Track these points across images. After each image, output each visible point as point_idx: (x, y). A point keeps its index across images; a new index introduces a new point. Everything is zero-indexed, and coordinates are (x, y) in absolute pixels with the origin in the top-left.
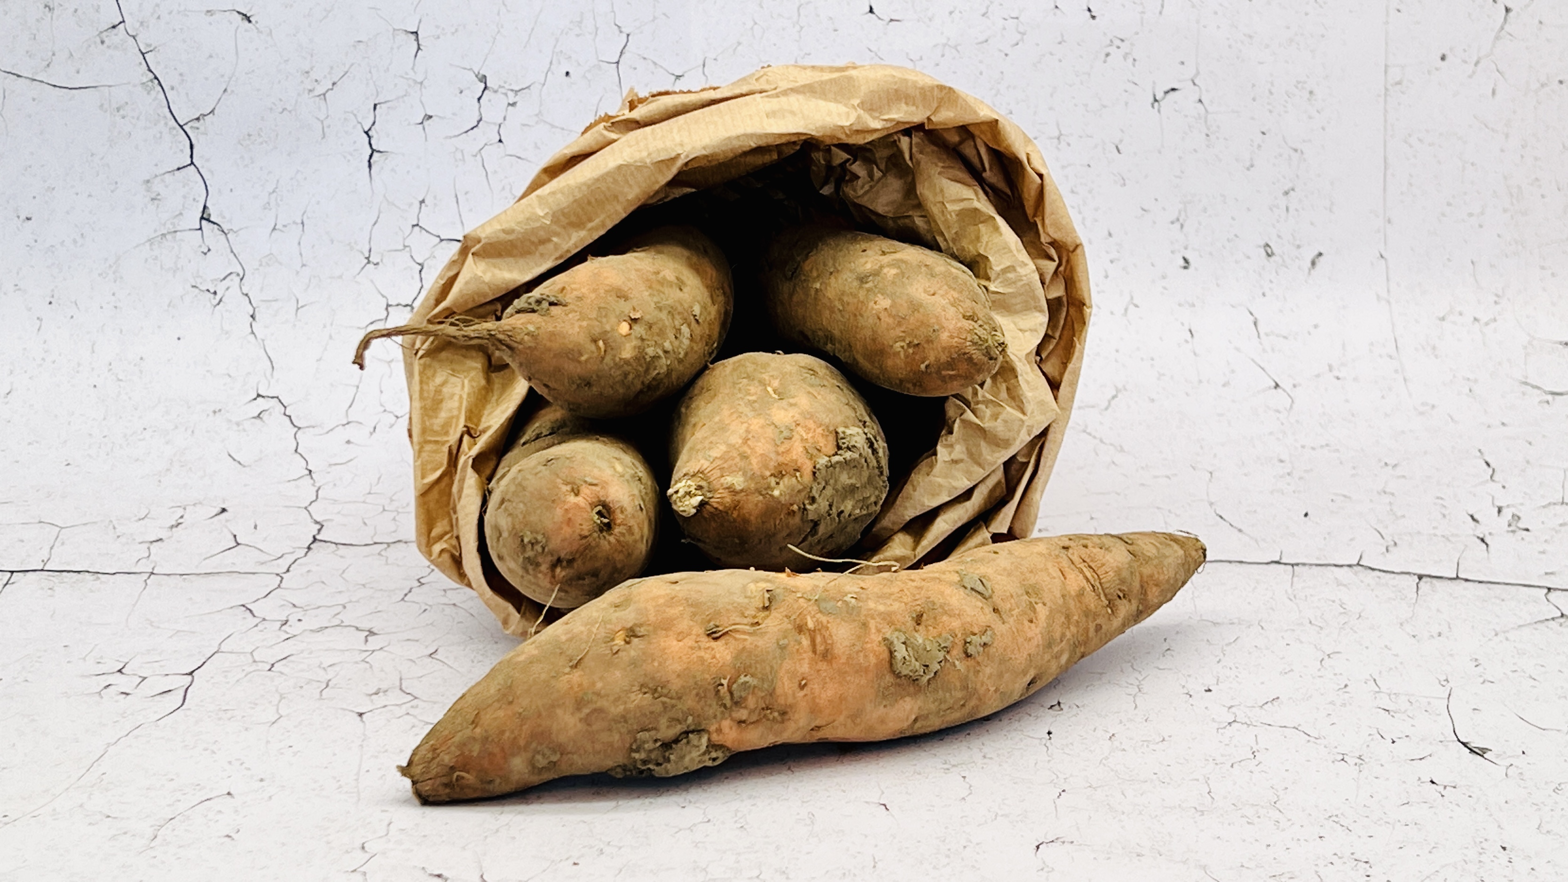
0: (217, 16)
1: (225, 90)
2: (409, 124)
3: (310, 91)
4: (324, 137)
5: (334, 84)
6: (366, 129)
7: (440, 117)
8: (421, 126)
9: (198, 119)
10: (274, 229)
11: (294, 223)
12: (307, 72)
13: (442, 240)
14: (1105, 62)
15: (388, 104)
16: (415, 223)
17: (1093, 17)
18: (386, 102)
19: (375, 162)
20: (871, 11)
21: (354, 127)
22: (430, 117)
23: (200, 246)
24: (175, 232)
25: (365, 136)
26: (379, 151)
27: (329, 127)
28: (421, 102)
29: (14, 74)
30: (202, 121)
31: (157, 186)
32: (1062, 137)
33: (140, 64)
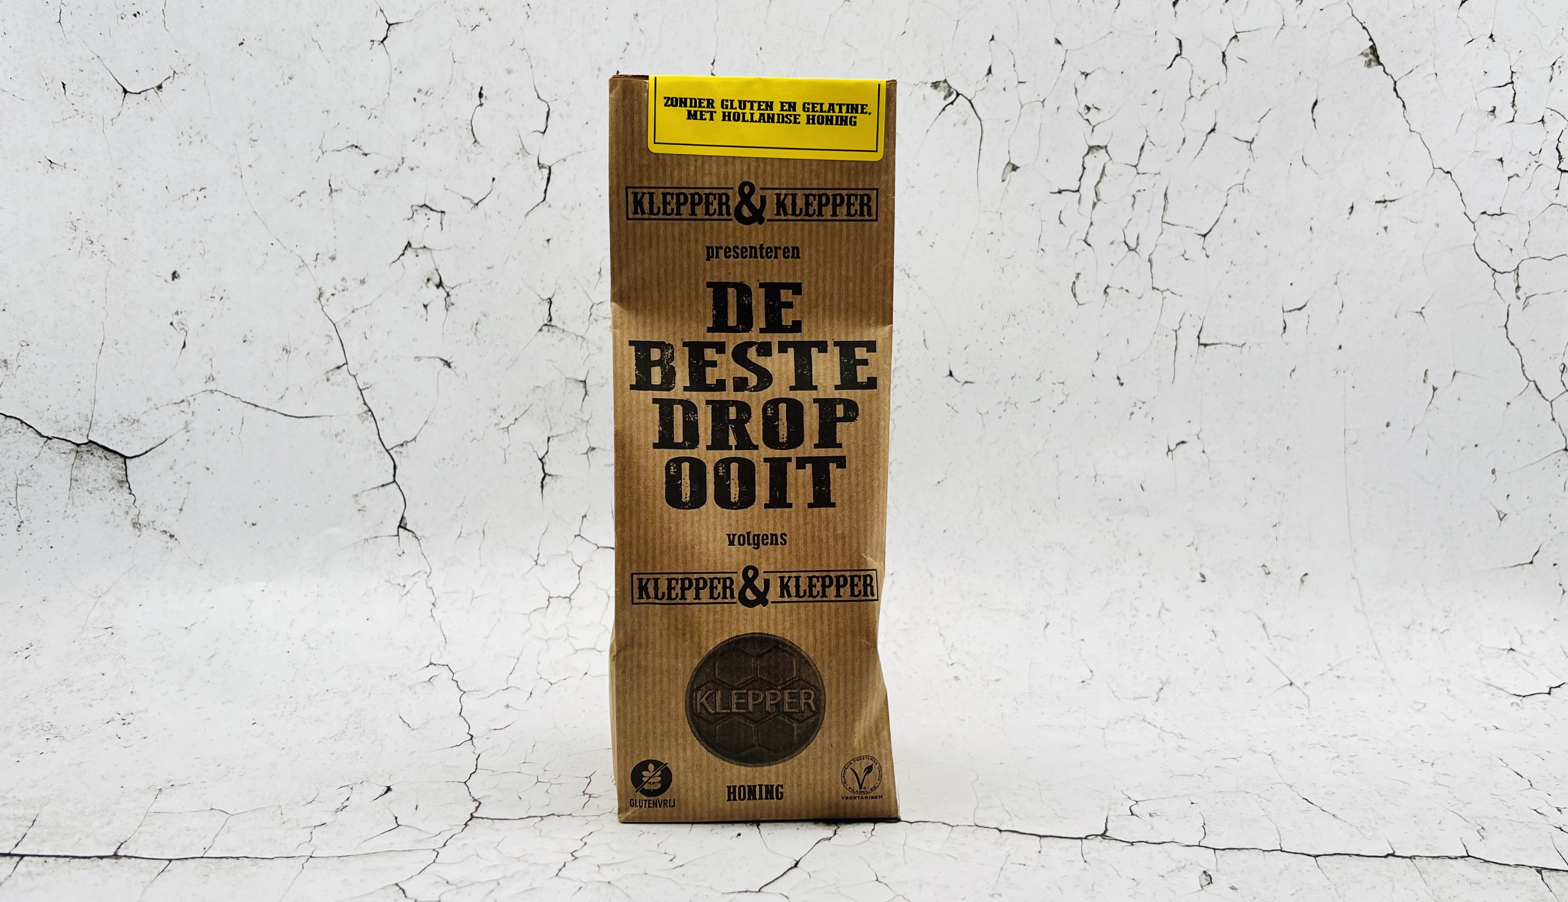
0: (424, 362)
1: (426, 422)
2: (576, 454)
3: (496, 424)
4: (505, 462)
5: (516, 419)
6: (541, 457)
7: (601, 449)
8: (586, 456)
9: (402, 445)
10: (459, 536)
11: (477, 531)
12: (495, 410)
13: (598, 548)
14: (1130, 419)
15: (560, 437)
16: (578, 533)
17: (1122, 384)
18: (558, 436)
19: (546, 483)
20: (951, 374)
21: (531, 455)
22: (594, 449)
23: (396, 550)
24: (376, 537)
25: (539, 462)
26: (550, 475)
27: (510, 454)
28: (587, 437)
29: (252, 404)
30: (405, 447)
31: (364, 500)
32: (1097, 478)
33: (358, 398)
